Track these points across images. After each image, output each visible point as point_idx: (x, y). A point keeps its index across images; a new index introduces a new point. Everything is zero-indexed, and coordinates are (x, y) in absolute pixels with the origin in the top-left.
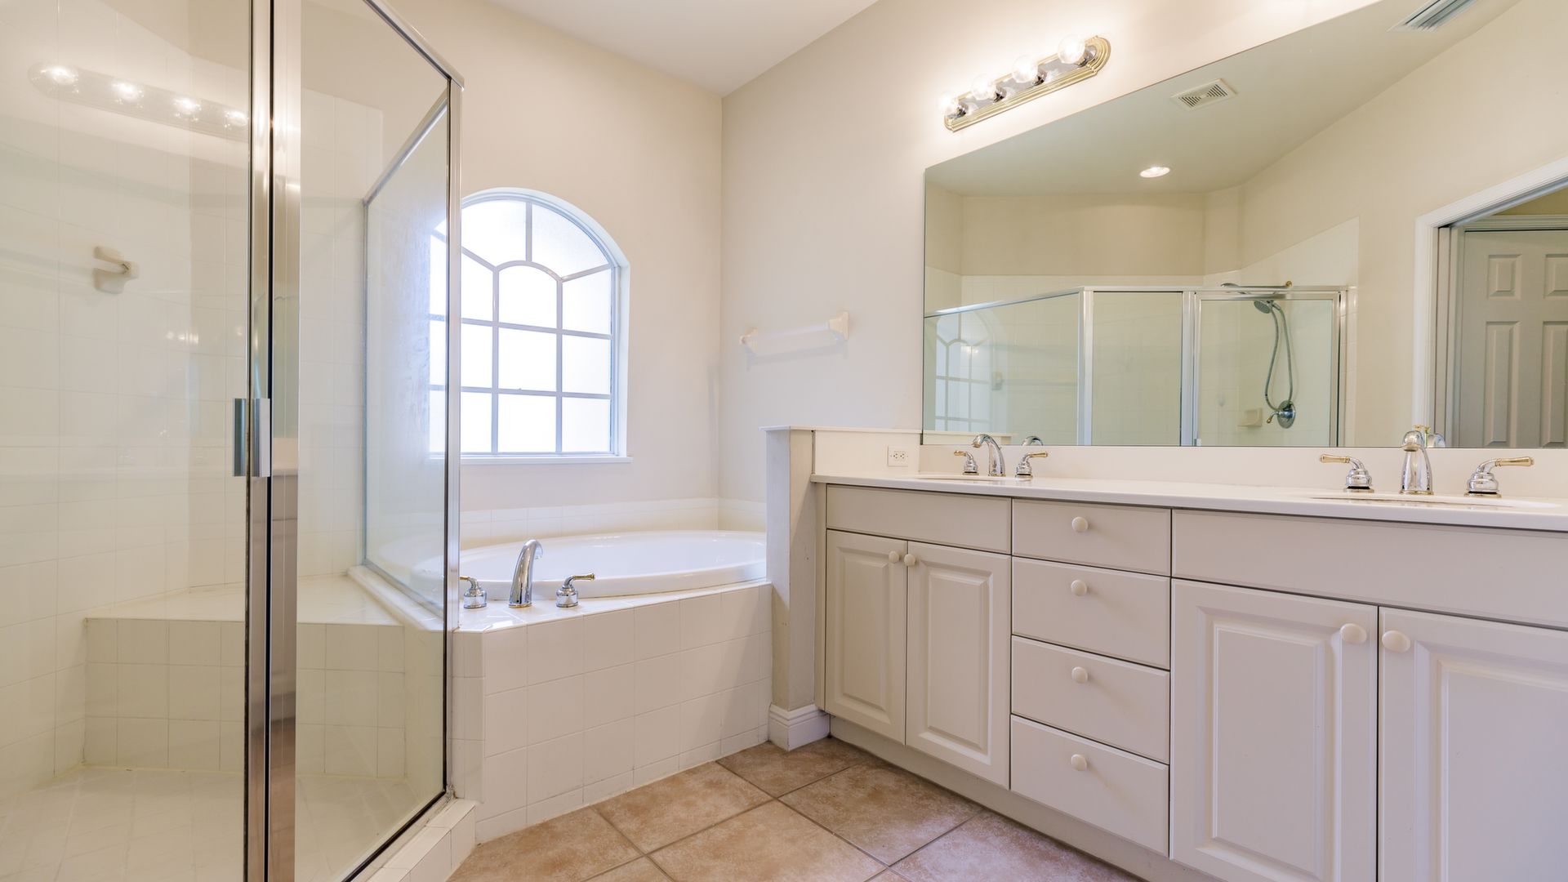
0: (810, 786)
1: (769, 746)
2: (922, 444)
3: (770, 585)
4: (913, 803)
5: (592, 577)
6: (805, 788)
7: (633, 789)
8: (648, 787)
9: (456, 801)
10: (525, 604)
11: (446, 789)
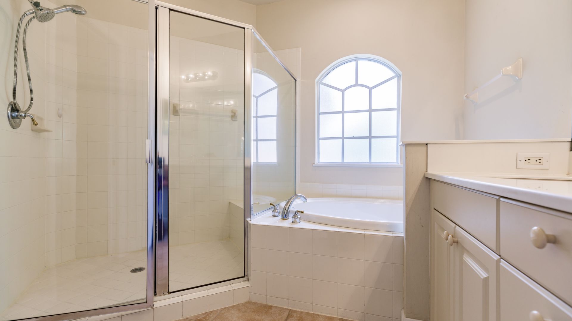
5: (302, 212)
7: (312, 312)
8: (318, 315)
9: (247, 282)
10: (286, 218)
11: (245, 276)
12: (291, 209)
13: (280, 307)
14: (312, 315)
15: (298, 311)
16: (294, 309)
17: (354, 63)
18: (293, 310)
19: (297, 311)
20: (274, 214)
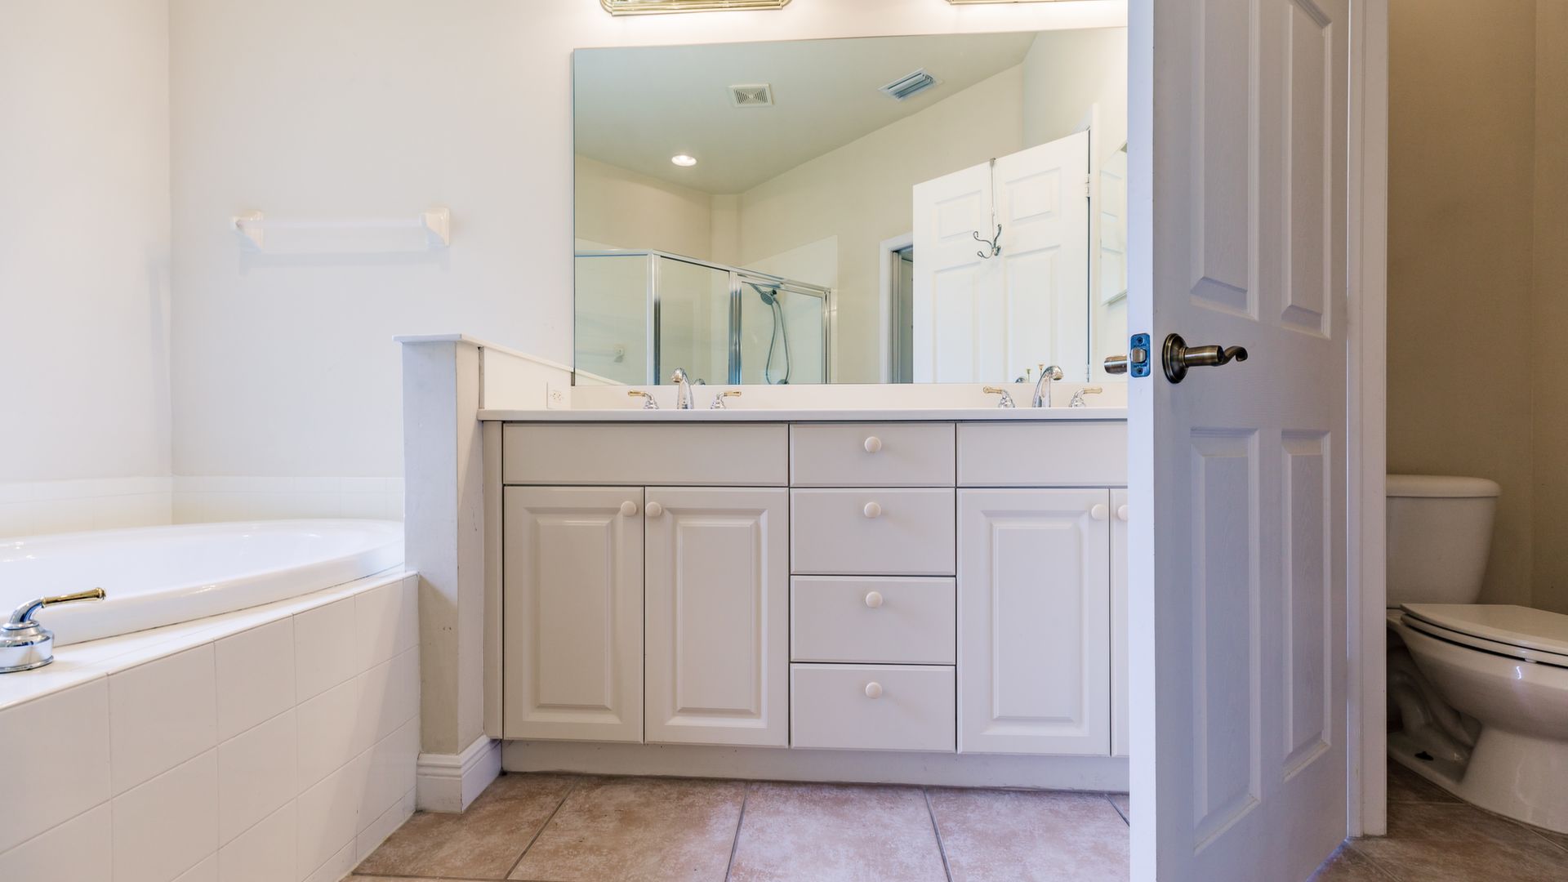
0: (537, 843)
2: (573, 384)
3: (415, 576)
4: (676, 807)
6: (532, 849)
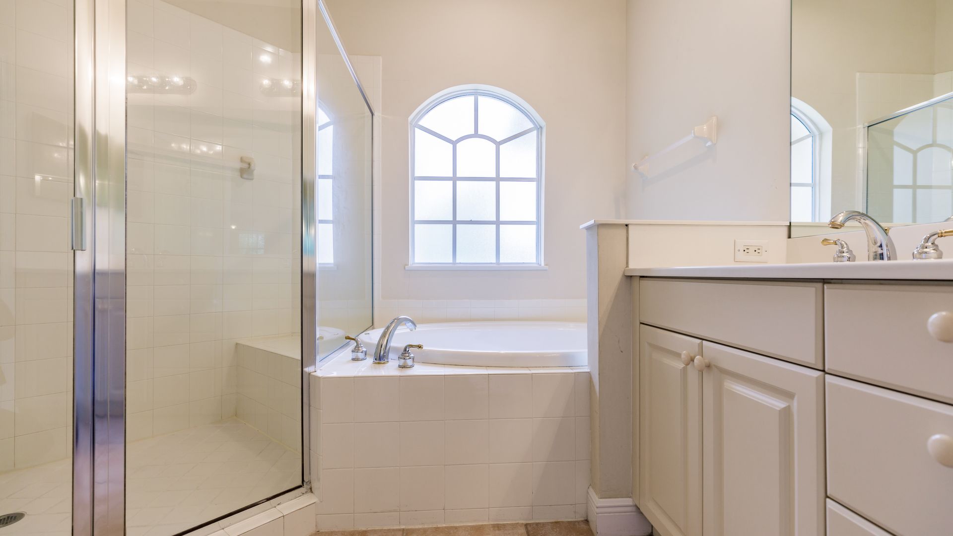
1: (583, 526)
2: (789, 237)
3: (588, 372)
5: (420, 347)
7: (444, 525)
8: (456, 528)
9: (310, 494)
10: (382, 362)
11: (304, 484)
12: (394, 343)
13: (382, 529)
14: (446, 530)
15: (419, 529)
16: (410, 527)
17: (472, 98)
18: (408, 530)
19: (416, 529)
20: (357, 355)
